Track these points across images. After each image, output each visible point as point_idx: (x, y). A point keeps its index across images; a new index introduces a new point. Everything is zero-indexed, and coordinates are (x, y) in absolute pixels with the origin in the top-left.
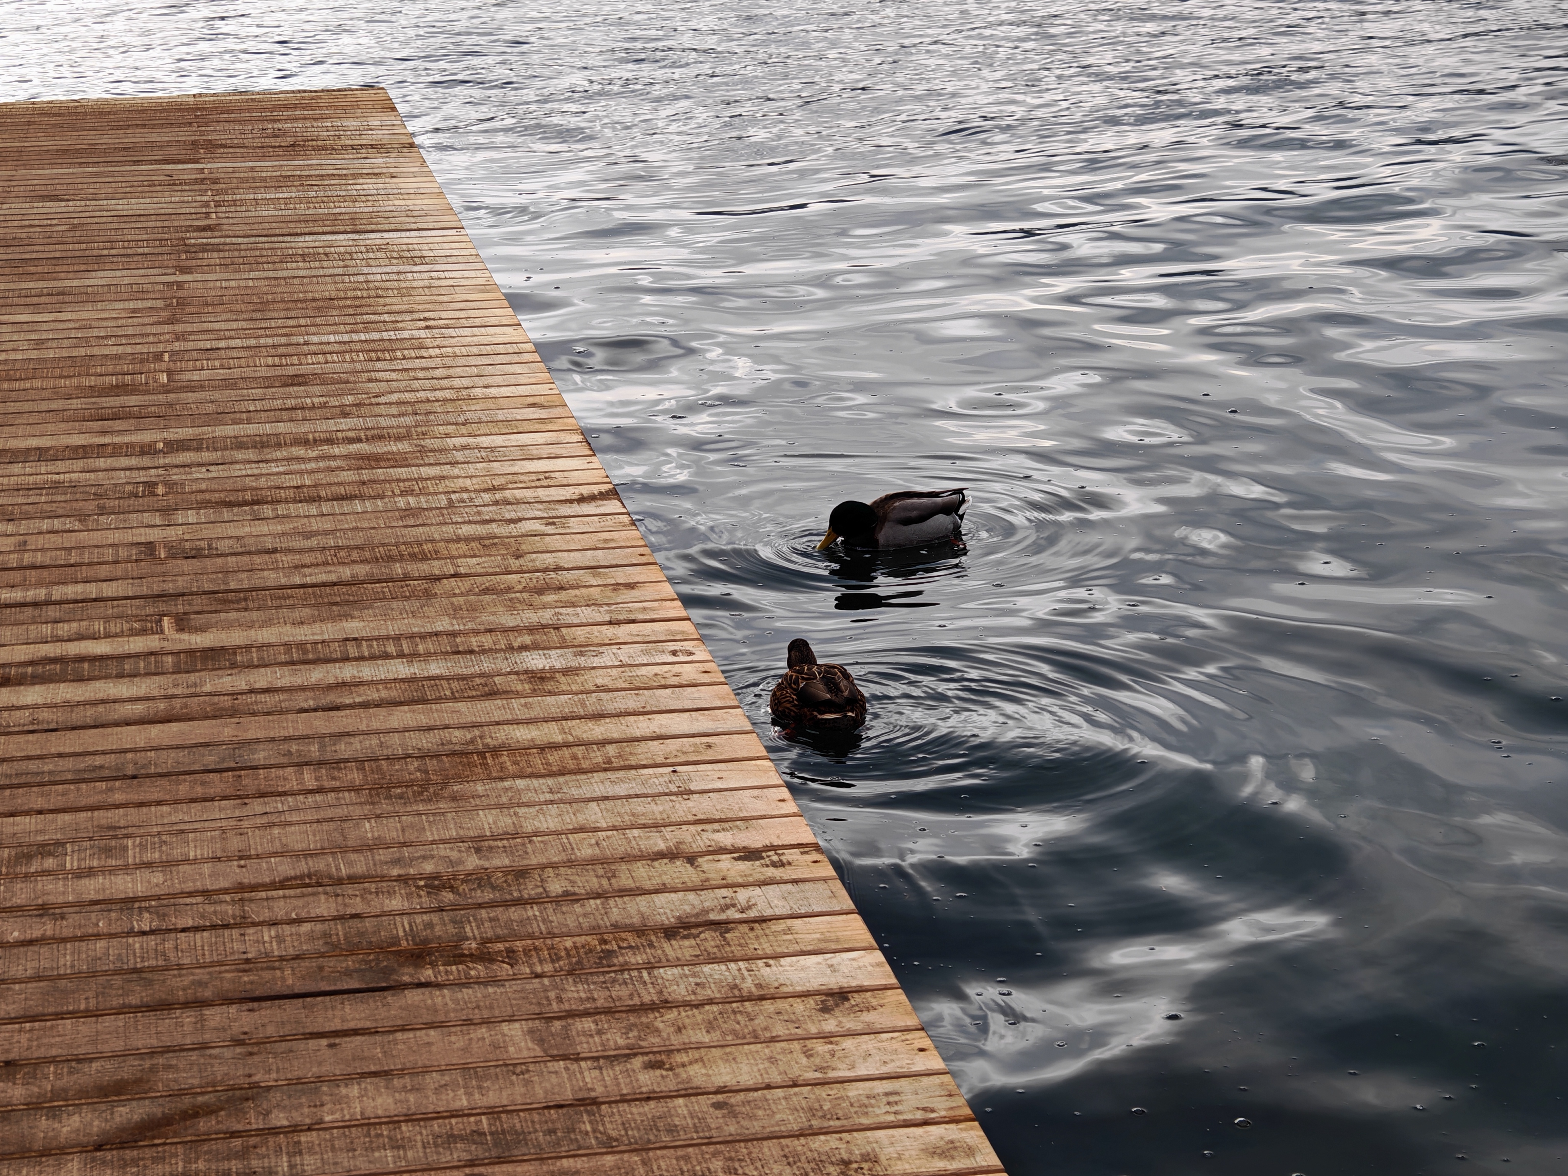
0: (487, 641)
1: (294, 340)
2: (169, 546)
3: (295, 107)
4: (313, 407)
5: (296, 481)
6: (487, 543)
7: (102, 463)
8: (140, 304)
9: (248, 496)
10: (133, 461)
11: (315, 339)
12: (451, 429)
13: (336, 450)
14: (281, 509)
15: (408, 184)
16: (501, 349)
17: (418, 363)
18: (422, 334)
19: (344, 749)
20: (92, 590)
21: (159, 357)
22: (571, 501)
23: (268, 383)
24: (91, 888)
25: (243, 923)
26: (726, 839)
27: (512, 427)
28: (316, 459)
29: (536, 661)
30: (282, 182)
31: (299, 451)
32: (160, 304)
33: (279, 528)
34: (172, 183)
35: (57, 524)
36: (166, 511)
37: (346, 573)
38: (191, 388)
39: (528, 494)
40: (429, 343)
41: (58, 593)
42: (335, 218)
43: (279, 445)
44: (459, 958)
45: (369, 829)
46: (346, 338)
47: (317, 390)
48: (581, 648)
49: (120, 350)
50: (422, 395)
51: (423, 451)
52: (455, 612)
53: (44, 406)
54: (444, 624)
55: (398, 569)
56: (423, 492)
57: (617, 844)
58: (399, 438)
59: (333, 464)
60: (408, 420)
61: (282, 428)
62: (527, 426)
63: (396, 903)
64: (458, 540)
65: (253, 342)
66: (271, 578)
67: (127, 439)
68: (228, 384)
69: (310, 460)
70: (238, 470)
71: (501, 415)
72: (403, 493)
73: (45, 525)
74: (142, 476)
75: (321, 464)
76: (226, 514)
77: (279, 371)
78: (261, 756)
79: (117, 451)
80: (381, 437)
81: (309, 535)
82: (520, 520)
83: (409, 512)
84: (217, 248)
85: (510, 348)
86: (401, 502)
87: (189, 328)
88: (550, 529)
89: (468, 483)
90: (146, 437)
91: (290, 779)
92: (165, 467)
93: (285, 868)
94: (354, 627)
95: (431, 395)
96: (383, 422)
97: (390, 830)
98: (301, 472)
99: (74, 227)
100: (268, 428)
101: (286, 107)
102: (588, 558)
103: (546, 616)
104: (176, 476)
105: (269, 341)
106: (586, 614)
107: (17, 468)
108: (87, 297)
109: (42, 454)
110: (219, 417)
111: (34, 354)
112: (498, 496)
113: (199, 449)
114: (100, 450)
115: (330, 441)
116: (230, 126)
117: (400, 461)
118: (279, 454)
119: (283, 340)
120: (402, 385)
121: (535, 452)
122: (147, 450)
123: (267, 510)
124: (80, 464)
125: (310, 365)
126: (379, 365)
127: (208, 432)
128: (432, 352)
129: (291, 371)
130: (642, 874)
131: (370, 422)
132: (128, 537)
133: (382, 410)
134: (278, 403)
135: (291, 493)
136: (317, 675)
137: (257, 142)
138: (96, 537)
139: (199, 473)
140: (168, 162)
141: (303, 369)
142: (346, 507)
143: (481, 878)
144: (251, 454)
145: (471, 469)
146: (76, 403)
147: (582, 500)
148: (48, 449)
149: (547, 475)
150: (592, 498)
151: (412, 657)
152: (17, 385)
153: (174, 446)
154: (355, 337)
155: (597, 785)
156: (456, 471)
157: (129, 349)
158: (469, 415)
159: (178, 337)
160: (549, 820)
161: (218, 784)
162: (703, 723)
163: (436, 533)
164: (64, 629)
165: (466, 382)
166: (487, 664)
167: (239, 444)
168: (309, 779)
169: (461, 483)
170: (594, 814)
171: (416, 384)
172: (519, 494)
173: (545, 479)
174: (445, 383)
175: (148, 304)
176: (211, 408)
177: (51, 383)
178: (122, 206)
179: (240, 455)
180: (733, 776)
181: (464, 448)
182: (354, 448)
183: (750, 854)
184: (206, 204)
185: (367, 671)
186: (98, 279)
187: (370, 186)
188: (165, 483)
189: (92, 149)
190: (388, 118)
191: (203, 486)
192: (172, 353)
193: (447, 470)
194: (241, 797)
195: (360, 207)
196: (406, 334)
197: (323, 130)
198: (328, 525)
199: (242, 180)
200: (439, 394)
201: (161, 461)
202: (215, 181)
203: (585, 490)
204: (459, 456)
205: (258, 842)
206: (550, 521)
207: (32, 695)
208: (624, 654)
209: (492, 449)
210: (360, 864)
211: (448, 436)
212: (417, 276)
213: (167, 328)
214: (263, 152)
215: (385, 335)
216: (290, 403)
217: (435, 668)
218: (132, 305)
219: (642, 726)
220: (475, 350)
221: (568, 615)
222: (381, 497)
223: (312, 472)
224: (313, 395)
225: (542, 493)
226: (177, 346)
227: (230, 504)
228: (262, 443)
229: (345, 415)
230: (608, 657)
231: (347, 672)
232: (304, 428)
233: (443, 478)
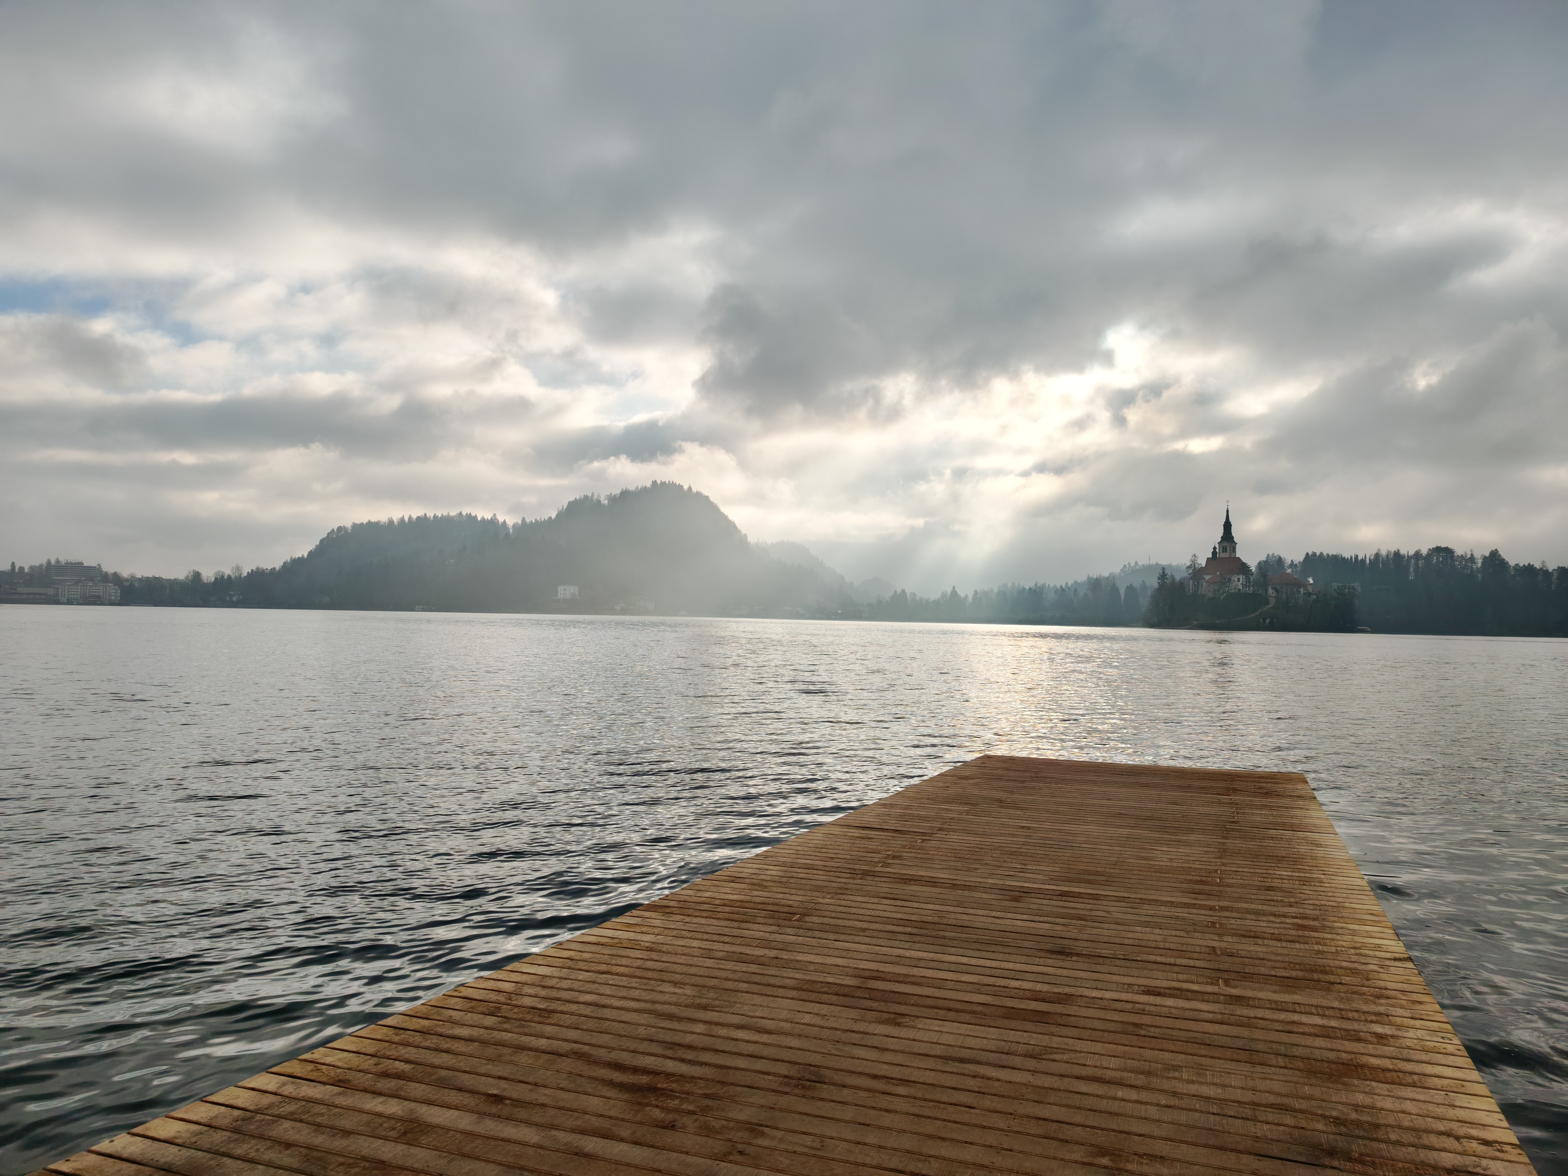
0: (1356, 1015)
1: (1269, 872)
2: (1221, 949)
3: (1267, 778)
4: (1277, 901)
5: (1272, 931)
6: (1353, 972)
7: (1195, 911)
8: (1209, 849)
9: (1252, 934)
10: (1207, 912)
11: (1278, 873)
12: (1336, 919)
13: (1288, 920)
14: (1266, 942)
15: (1315, 814)
16: (1356, 888)
17: (1320, 889)
18: (1322, 876)
19: (1295, 1051)
20: (1191, 963)
21: (1216, 871)
22: (1390, 959)
23: (1259, 888)
24: (1193, 1089)
25: (1254, 1119)
26: (1474, 1132)
27: (1363, 922)
28: (1280, 923)
29: (1379, 1029)
30: (1263, 807)
31: (1272, 918)
32: (1216, 850)
33: (1265, 950)
34: (1220, 803)
35: (1178, 933)
36: (1221, 935)
37: (1294, 974)
38: (1228, 886)
39: (1371, 953)
40: (1325, 881)
41: (1179, 961)
42: (1284, 824)
43: (1264, 915)
44: (1350, 1159)
45: (1307, 1090)
46: (1290, 874)
47: (1279, 894)
48: (1399, 1027)
49: (1199, 866)
50: (1323, 903)
51: (1324, 927)
52: (1341, 1000)
53: (1173, 885)
54: (1336, 1004)
55: (1316, 976)
56: (1325, 945)
57: (1420, 1123)
58: (1314, 919)
59: (1287, 926)
60: (1317, 912)
61: (1265, 908)
62: (1368, 923)
63: (1320, 1126)
64: (1341, 968)
65: (1253, 871)
66: (1263, 970)
67: (1204, 903)
68: (1243, 886)
69: (1277, 923)
70: (1248, 922)
71: (1357, 916)
72: (1317, 943)
73: (1174, 933)
74: (1210, 919)
75: (1282, 925)
76: (1244, 940)
77: (1263, 884)
78: (1260, 1046)
79: (1201, 907)
80: (1306, 918)
81: (1278, 955)
82: (1368, 964)
83: (1319, 952)
84: (1238, 831)
85: (1360, 888)
86: (1316, 947)
87: (1228, 861)
88: (1381, 970)
89: (1344, 943)
90: (1211, 903)
91: (1273, 1060)
92: (1219, 916)
93: (1272, 1099)
94: (1297, 998)
95: (1327, 903)
96: (1307, 911)
97: (1317, 1092)
98: (1274, 928)
99: (1183, 816)
100: (1260, 907)
101: (1263, 778)
102: (1400, 986)
103: (1382, 1009)
104: (1224, 921)
105: (1259, 871)
106: (1400, 1012)
107: (1163, 908)
108: (1188, 844)
109: (1172, 904)
110: (1239, 899)
111: (1169, 864)
112: (1358, 951)
113: (1232, 911)
114: (1194, 906)
115: (1285, 916)
116: (1242, 783)
117: (1314, 929)
118: (1264, 919)
119: (1265, 871)
120: (1315, 897)
121: (1373, 934)
122: (1212, 908)
123: (1260, 941)
124: (1187, 910)
125: (1276, 883)
126: (1304, 887)
127: (1236, 905)
128: (1327, 885)
129: (1268, 884)
130: (1434, 1140)
131: (1301, 911)
132: (1205, 943)
133: (1306, 906)
134: (1263, 897)
135: (1269, 936)
136: (1283, 1016)
137: (1253, 790)
138: (1192, 941)
139: (1233, 921)
140: (1218, 794)
141: (1273, 885)
142: (1293, 945)
143: (1358, 1124)
144: (1253, 917)
145: (1345, 938)
146: (1184, 885)
147: (1395, 959)
148: (1173, 902)
149: (1379, 946)
150: (1400, 960)
151: (1323, 1016)
152: (1163, 875)
153: (1223, 909)
154: (1294, 874)
155: (1409, 1092)
156: (1339, 937)
157: (1205, 867)
158: (1344, 914)
159: (1223, 864)
160: (1388, 1104)
161: (1243, 1055)
162: (1458, 1074)
163: (1332, 963)
164: (1181, 977)
165: (1341, 900)
166: (1356, 1026)
167: (1248, 912)
168: (1281, 1061)
169: (1341, 943)
170: (1408, 1106)
171: (1320, 897)
172: (1367, 952)
173: (1378, 947)
174: (1333, 899)
175: (1212, 850)
176: (1237, 895)
177: (1175, 876)
178: (1202, 810)
179: (1248, 916)
180: (1476, 1103)
181: (1342, 928)
182: (1295, 921)
183: (1486, 1143)
184: (1233, 813)
185: (1304, 1019)
186: (1192, 837)
187: (1298, 812)
188: (1219, 923)
189: (1189, 787)
190: (1305, 786)
191: (1234, 927)
192: (1221, 870)
193: (1335, 936)
194: (1253, 1064)
195: (1294, 821)
196: (1315, 876)
197: (1278, 788)
198: (1285, 952)
199: (1247, 805)
200: (1330, 903)
201: (1218, 914)
202: (1237, 804)
203: (1397, 956)
204: (1340, 931)
205: (1261, 1085)
206: (1382, 967)
207: (1170, 1002)
208: (1419, 1033)
209: (1354, 931)
210: (1303, 1105)
211: (1335, 922)
212: (1319, 852)
213: (1219, 860)
214: (1255, 794)
215: (1307, 875)
216: (1269, 898)
217: (1333, 1023)
218: (1205, 849)
219: (1429, 1069)
220: (1345, 887)
221: (1392, 1011)
222: (1307, 943)
223: (1278, 928)
224: (1278, 896)
225: (1377, 953)
226: (1223, 868)
227: (1245, 936)
228: (1257, 913)
229: (1291, 906)
230: (1411, 1034)
231: (1296, 1017)
232: (1274, 909)
233: (1333, 940)
